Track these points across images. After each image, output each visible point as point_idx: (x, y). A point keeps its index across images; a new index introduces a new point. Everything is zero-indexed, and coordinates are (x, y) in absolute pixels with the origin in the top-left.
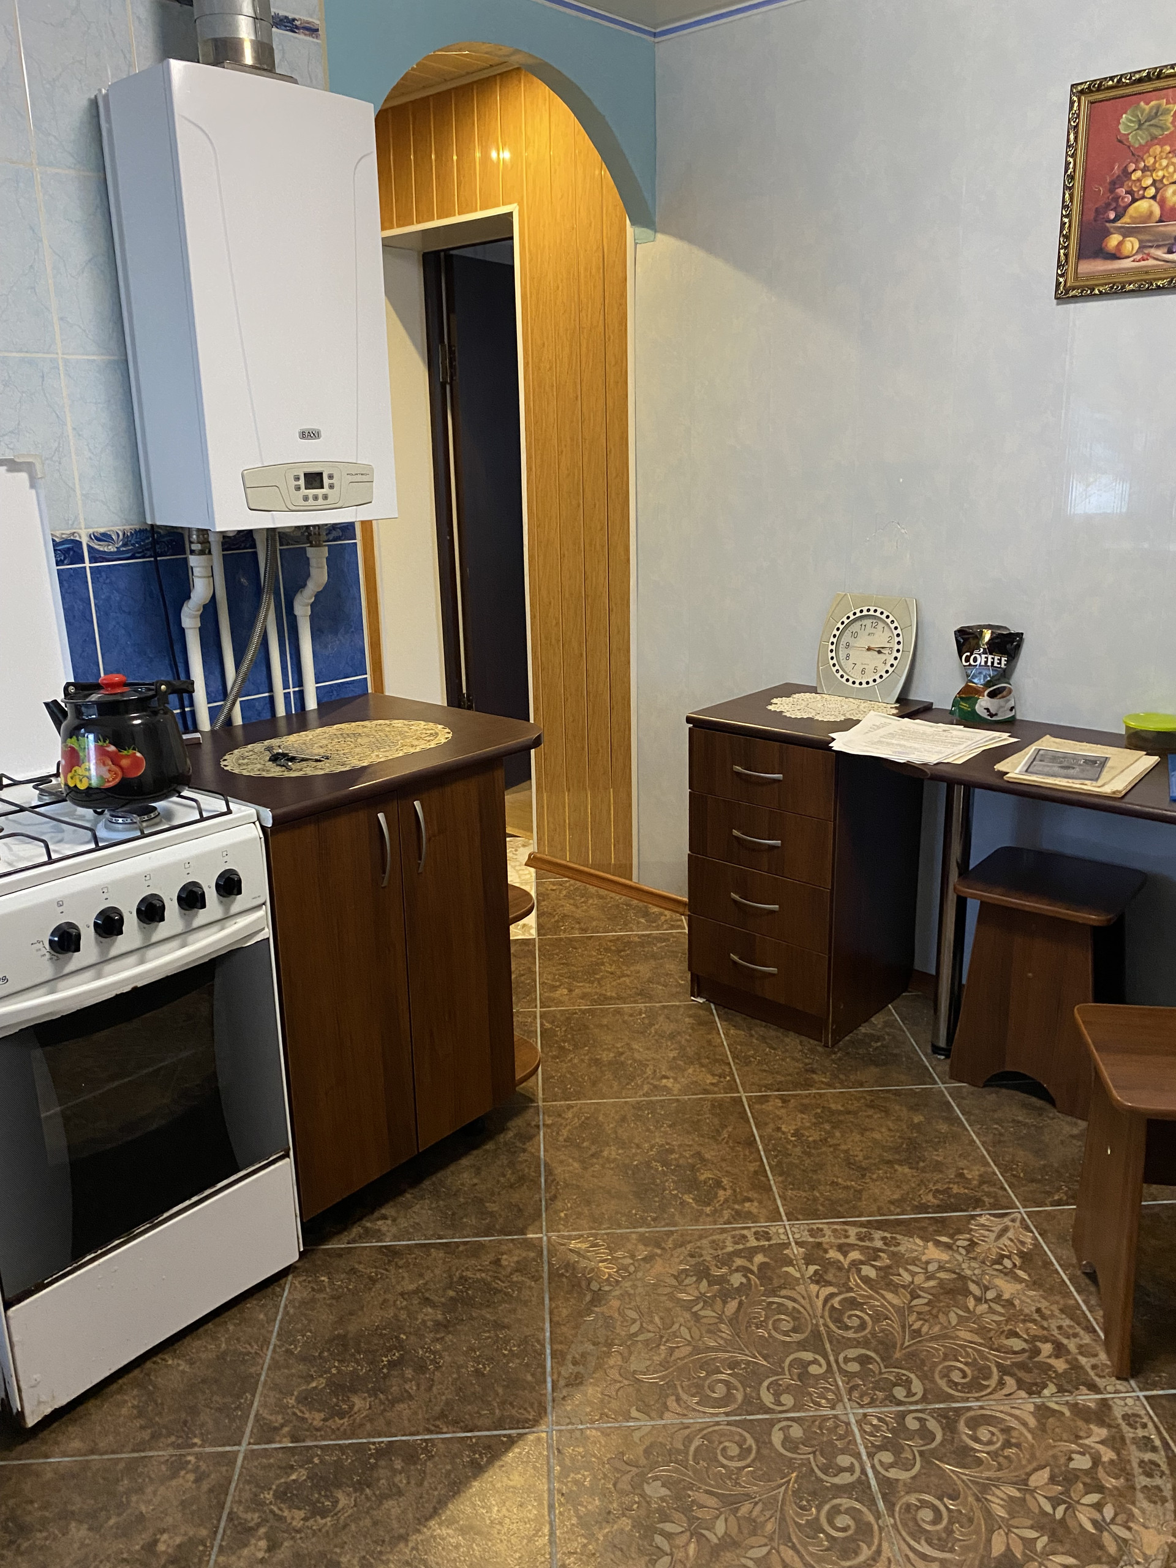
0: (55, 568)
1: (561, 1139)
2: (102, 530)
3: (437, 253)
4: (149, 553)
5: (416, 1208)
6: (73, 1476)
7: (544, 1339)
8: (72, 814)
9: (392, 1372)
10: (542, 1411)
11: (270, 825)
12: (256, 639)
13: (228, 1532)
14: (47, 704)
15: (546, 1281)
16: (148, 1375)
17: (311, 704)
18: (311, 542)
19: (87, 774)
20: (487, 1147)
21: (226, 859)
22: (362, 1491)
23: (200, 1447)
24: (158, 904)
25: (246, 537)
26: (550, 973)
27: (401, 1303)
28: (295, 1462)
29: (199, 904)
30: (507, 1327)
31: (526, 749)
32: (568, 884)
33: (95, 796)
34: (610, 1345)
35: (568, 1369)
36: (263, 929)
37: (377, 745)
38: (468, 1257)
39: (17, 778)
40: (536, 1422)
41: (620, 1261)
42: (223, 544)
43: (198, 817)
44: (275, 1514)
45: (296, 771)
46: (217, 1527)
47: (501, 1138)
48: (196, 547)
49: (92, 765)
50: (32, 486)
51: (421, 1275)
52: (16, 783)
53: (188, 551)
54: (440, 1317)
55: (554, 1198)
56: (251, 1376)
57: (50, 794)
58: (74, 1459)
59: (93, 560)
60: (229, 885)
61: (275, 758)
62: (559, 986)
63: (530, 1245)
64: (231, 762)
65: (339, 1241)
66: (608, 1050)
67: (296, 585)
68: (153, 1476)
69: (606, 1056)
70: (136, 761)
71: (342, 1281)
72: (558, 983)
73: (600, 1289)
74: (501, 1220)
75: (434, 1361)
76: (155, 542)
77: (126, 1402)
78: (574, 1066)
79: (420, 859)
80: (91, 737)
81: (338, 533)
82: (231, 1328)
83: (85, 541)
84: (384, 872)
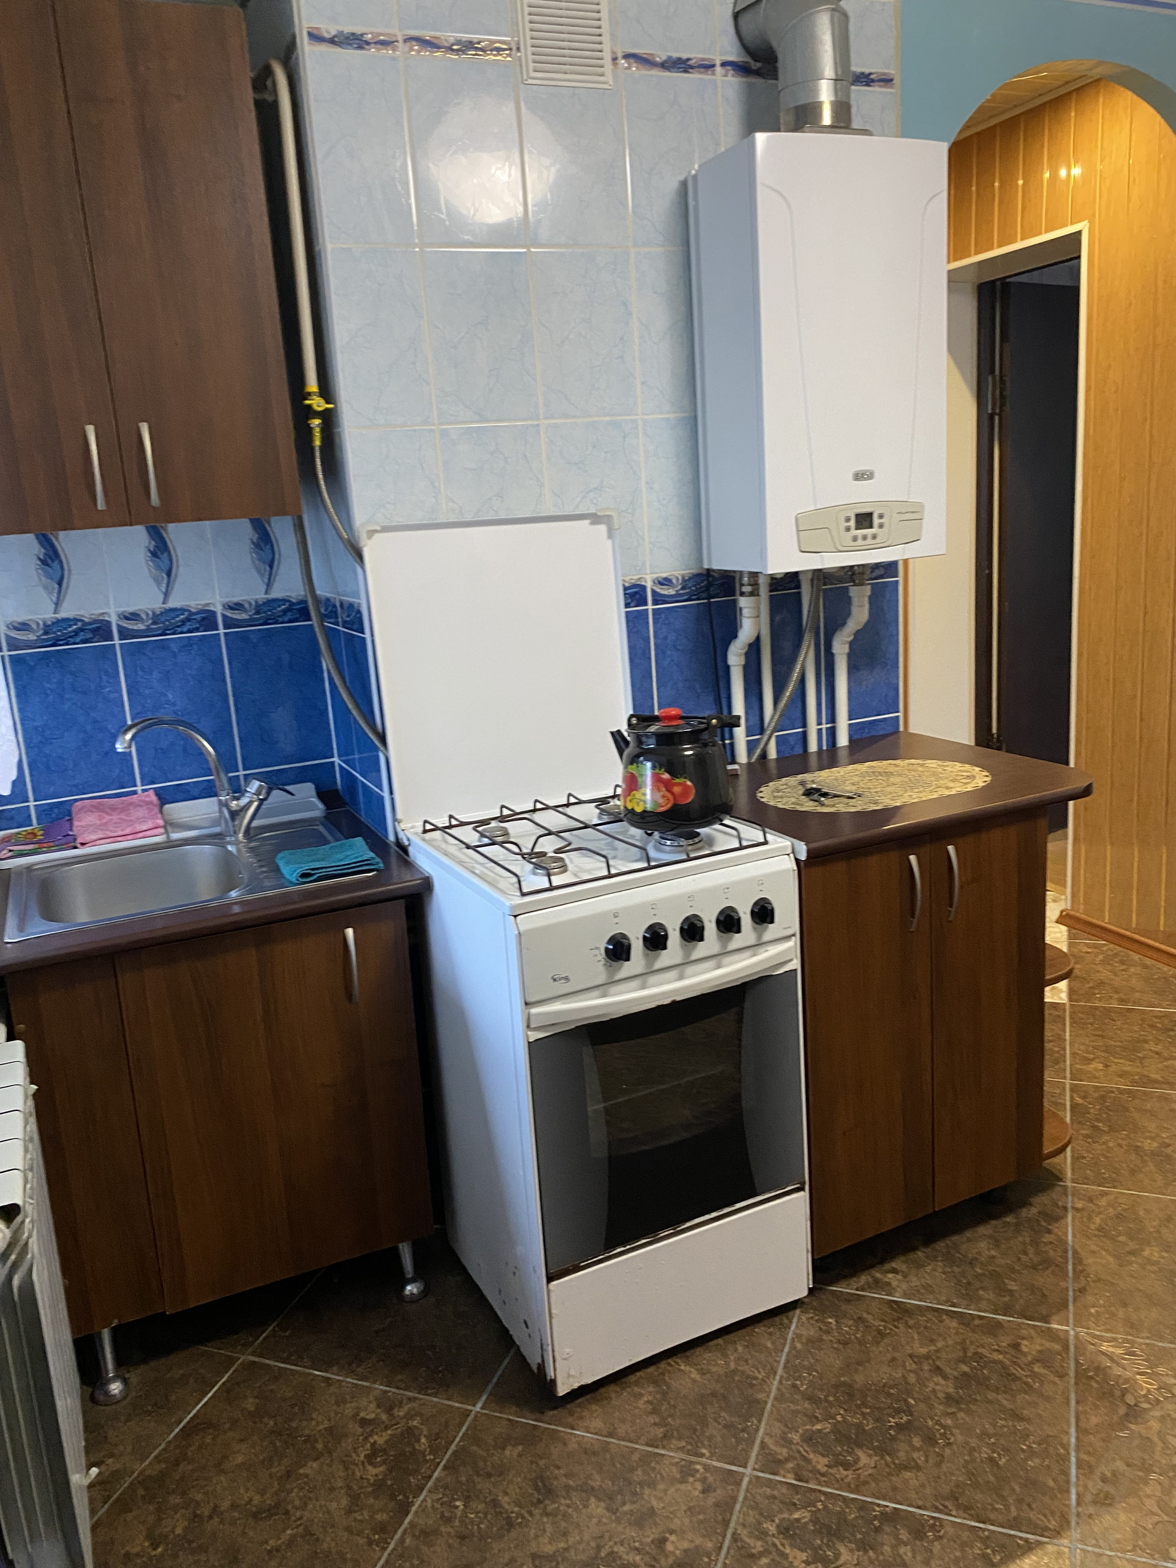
0: (623, 610)
1: (1093, 1227)
2: (664, 575)
3: (993, 282)
4: (703, 595)
5: (928, 1269)
6: (594, 1453)
7: (1069, 1445)
8: (625, 833)
9: (899, 1436)
10: (1065, 1523)
11: (803, 858)
12: (795, 675)
13: (732, 1551)
14: (612, 733)
15: (1072, 1381)
16: (663, 1374)
17: (843, 740)
18: (854, 582)
19: (643, 798)
20: (1008, 1219)
21: (761, 888)
22: (866, 1551)
23: (707, 1459)
24: (699, 924)
25: (793, 579)
26: (1083, 1044)
27: (910, 1365)
28: (798, 1500)
29: (735, 929)
30: (1028, 1420)
31: (1063, 801)
32: (1105, 948)
33: (649, 819)
34: (1148, 1470)
35: (1095, 1485)
36: (791, 960)
37: (911, 785)
38: (984, 1334)
39: (583, 798)
40: (1057, 1533)
41: (1164, 1379)
42: (771, 585)
43: (737, 845)
44: (778, 1549)
45: (829, 807)
46: (722, 1544)
47: (1024, 1212)
48: (747, 589)
49: (648, 791)
50: (610, 535)
51: (932, 1341)
52: (580, 802)
53: (738, 593)
54: (951, 1390)
55: (1082, 1290)
56: (758, 1401)
57: (609, 814)
58: (596, 1437)
59: (655, 602)
60: (763, 913)
61: (809, 793)
62: (1093, 1060)
63: (1053, 1336)
64: (767, 794)
65: (848, 1285)
66: (1152, 1138)
67: (834, 624)
68: (664, 1474)
69: (1149, 1145)
70: (686, 788)
71: (849, 1327)
72: (1092, 1056)
73: (1136, 1405)
74: (1021, 1301)
75: (943, 1436)
76: (710, 585)
77: (641, 1395)
78: (1109, 1149)
79: (951, 907)
80: (649, 764)
81: (881, 571)
82: (740, 1349)
83: (649, 585)
84: (913, 916)
